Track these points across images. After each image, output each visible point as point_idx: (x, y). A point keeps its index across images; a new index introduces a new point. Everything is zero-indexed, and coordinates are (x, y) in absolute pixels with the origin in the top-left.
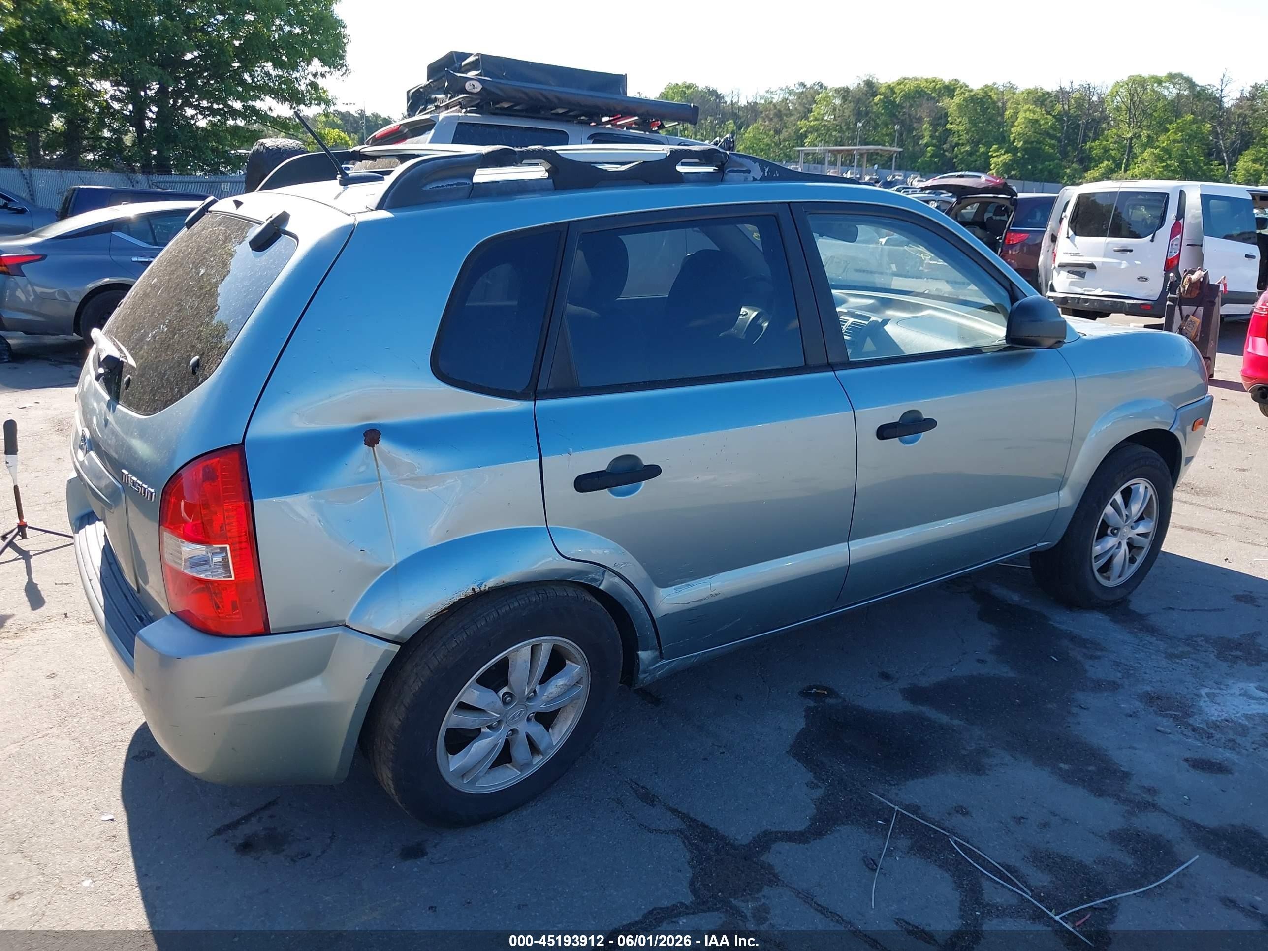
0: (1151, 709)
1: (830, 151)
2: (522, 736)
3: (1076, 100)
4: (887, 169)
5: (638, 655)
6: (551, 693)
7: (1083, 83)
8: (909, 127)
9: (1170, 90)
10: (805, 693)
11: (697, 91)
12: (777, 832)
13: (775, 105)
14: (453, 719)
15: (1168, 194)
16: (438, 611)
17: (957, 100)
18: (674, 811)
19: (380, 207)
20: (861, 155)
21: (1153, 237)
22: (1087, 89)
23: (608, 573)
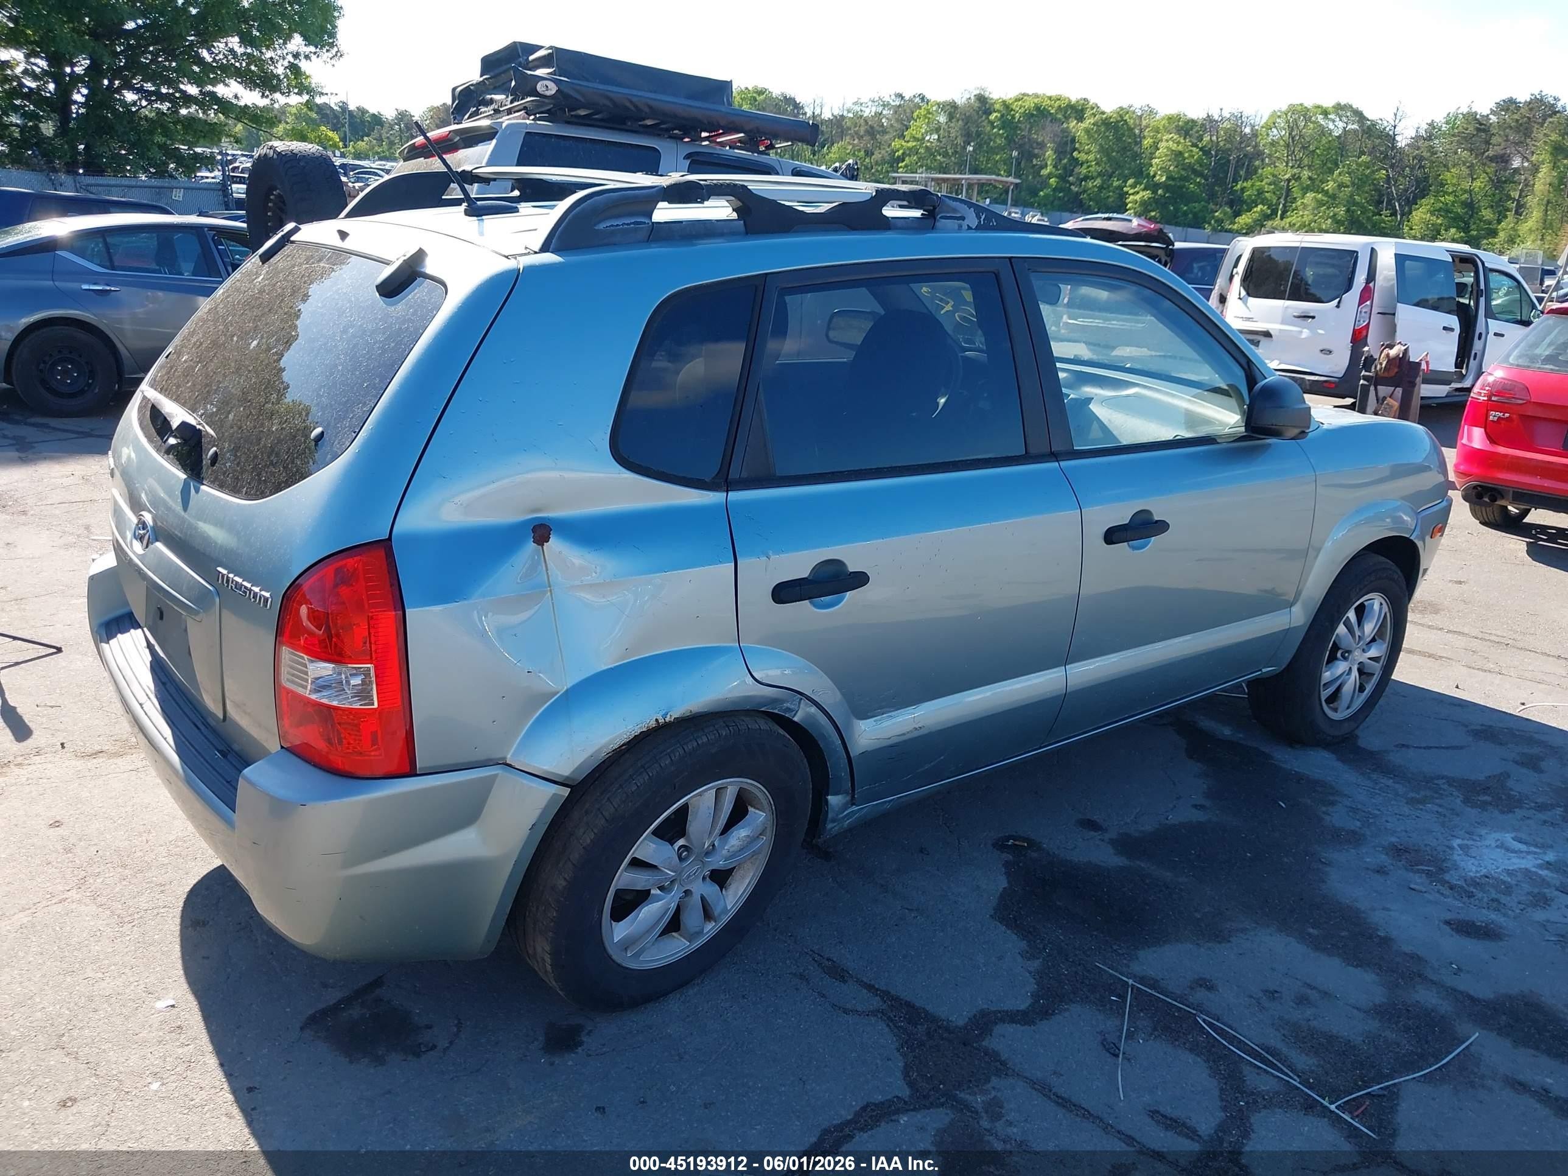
0: (1399, 864)
1: (933, 179)
2: (696, 898)
3: (1226, 130)
4: (999, 203)
5: (827, 801)
6: (733, 846)
7: (1233, 111)
8: (1029, 153)
9: (1336, 124)
10: (1000, 845)
11: (771, 98)
12: (995, 1012)
13: (866, 121)
14: (625, 878)
15: (1357, 252)
16: (616, 746)
17: (1088, 123)
18: (870, 987)
19: (545, 248)
20: (970, 186)
21: (1339, 302)
22: (1238, 120)
23: (804, 702)
